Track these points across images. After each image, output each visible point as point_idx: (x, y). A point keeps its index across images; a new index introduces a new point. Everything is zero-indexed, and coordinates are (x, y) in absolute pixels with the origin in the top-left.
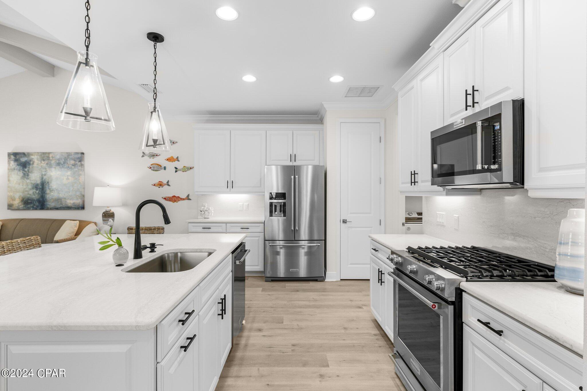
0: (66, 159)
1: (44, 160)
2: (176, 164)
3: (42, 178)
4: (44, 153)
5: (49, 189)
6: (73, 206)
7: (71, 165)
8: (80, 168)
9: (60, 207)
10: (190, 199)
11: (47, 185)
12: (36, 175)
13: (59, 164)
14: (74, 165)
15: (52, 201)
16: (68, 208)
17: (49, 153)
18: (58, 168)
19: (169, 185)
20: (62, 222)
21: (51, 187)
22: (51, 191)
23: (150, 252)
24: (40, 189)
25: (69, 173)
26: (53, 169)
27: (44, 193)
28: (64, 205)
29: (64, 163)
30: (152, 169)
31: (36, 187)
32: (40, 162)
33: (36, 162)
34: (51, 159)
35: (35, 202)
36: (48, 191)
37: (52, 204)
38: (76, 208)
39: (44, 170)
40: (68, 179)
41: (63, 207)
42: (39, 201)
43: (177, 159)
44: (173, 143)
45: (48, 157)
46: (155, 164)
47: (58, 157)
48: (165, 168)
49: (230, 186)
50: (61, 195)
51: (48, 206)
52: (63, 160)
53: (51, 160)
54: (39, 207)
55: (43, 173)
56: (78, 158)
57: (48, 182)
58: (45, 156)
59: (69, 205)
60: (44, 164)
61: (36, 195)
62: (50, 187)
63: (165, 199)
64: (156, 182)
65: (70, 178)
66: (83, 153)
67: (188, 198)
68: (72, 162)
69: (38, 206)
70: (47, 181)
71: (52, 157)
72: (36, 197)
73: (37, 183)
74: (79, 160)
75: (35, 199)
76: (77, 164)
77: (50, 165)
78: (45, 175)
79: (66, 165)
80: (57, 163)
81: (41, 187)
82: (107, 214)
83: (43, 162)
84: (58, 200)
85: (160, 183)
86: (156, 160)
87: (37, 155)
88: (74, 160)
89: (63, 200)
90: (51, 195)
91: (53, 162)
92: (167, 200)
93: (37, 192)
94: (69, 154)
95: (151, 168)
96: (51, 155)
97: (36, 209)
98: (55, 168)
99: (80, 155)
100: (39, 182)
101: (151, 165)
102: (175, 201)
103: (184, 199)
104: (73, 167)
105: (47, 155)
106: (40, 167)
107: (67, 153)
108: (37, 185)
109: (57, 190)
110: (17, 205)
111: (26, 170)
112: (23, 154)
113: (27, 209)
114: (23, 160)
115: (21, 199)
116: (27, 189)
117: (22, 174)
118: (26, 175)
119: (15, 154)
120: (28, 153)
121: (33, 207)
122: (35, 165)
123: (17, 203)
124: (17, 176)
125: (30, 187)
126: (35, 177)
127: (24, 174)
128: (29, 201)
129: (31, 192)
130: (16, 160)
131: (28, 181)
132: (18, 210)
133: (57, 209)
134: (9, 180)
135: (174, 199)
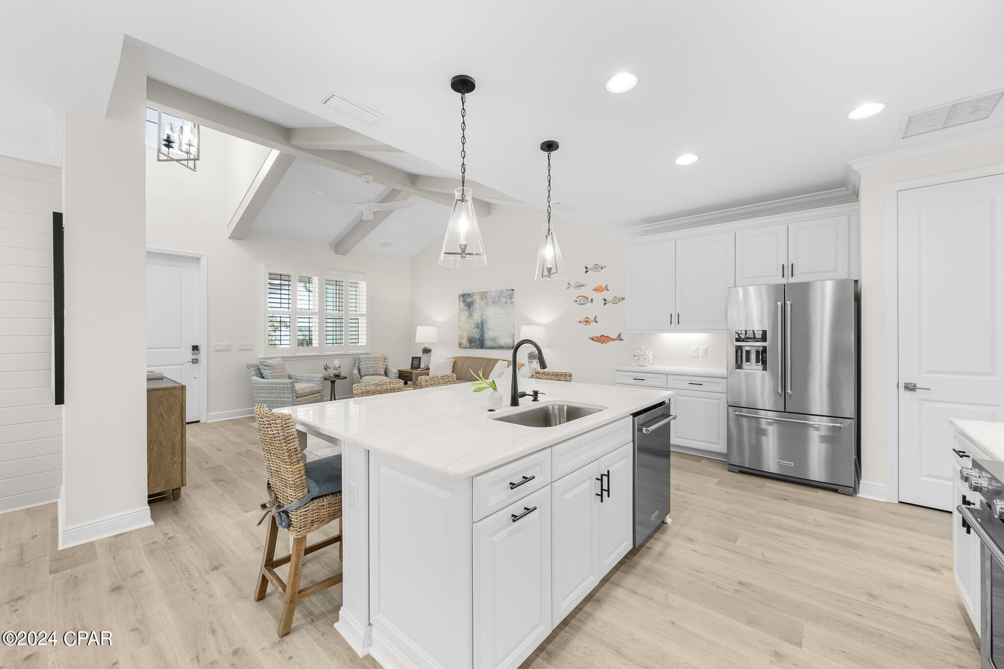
0: (499, 297)
1: (483, 299)
2: (605, 295)
3: (482, 317)
4: (483, 292)
5: (487, 328)
6: (505, 346)
7: (503, 303)
8: (511, 305)
9: (495, 347)
10: (622, 340)
11: (485, 324)
12: (477, 314)
13: (494, 303)
14: (506, 303)
15: (489, 340)
16: (502, 348)
17: (487, 292)
18: (493, 306)
19: (597, 322)
20: (496, 361)
21: (488, 326)
22: (488, 330)
23: (533, 400)
24: (480, 328)
25: (502, 311)
26: (490, 308)
27: (483, 332)
28: (498, 344)
29: (498, 301)
30: (578, 302)
31: (477, 326)
32: (480, 302)
33: (477, 301)
34: (488, 298)
35: (477, 341)
36: (486, 331)
38: (507, 348)
39: (483, 310)
41: (497, 347)
42: (479, 340)
43: (607, 289)
44: (602, 268)
45: (486, 296)
46: (581, 296)
47: (493, 295)
48: (592, 301)
49: (676, 321)
50: (496, 335)
51: (486, 345)
52: (497, 298)
53: (488, 299)
54: (480, 346)
55: (483, 312)
56: (509, 295)
57: (486, 321)
58: (484, 295)
59: (502, 344)
60: (483, 303)
61: (478, 334)
63: (592, 339)
64: (582, 318)
65: (502, 316)
66: (513, 290)
67: (619, 338)
68: (504, 300)
71: (489, 296)
72: (477, 336)
74: (509, 297)
75: (477, 338)
76: (508, 302)
77: (487, 304)
78: (484, 314)
79: (500, 304)
80: (492, 301)
81: (481, 326)
82: (532, 355)
83: (482, 301)
84: (493, 339)
85: (587, 319)
86: (583, 291)
87: (478, 295)
88: (506, 298)
89: (497, 339)
90: (489, 335)
91: (489, 301)
92: (595, 341)
93: (478, 331)
94: (501, 292)
95: (576, 301)
96: (488, 294)
97: (478, 348)
98: (491, 307)
99: (510, 292)
100: (479, 322)
101: (577, 298)
102: (604, 342)
103: (614, 340)
104: (505, 305)
106: (480, 307)
107: (500, 290)
108: (478, 324)
109: (492, 329)
110: (464, 344)
111: (471, 310)
112: (469, 294)
113: (472, 348)
114: (469, 300)
115: (467, 338)
116: (471, 329)
117: (468, 314)
118: (470, 315)
119: (464, 295)
120: (472, 293)
121: (475, 346)
122: (477, 305)
123: (465, 342)
124: (464, 315)
125: (473, 326)
126: (477, 317)
127: (469, 314)
128: (473, 340)
129: (474, 332)
130: (464, 301)
131: (472, 321)
132: (465, 348)
133: (493, 348)
134: (459, 320)
135: (603, 339)
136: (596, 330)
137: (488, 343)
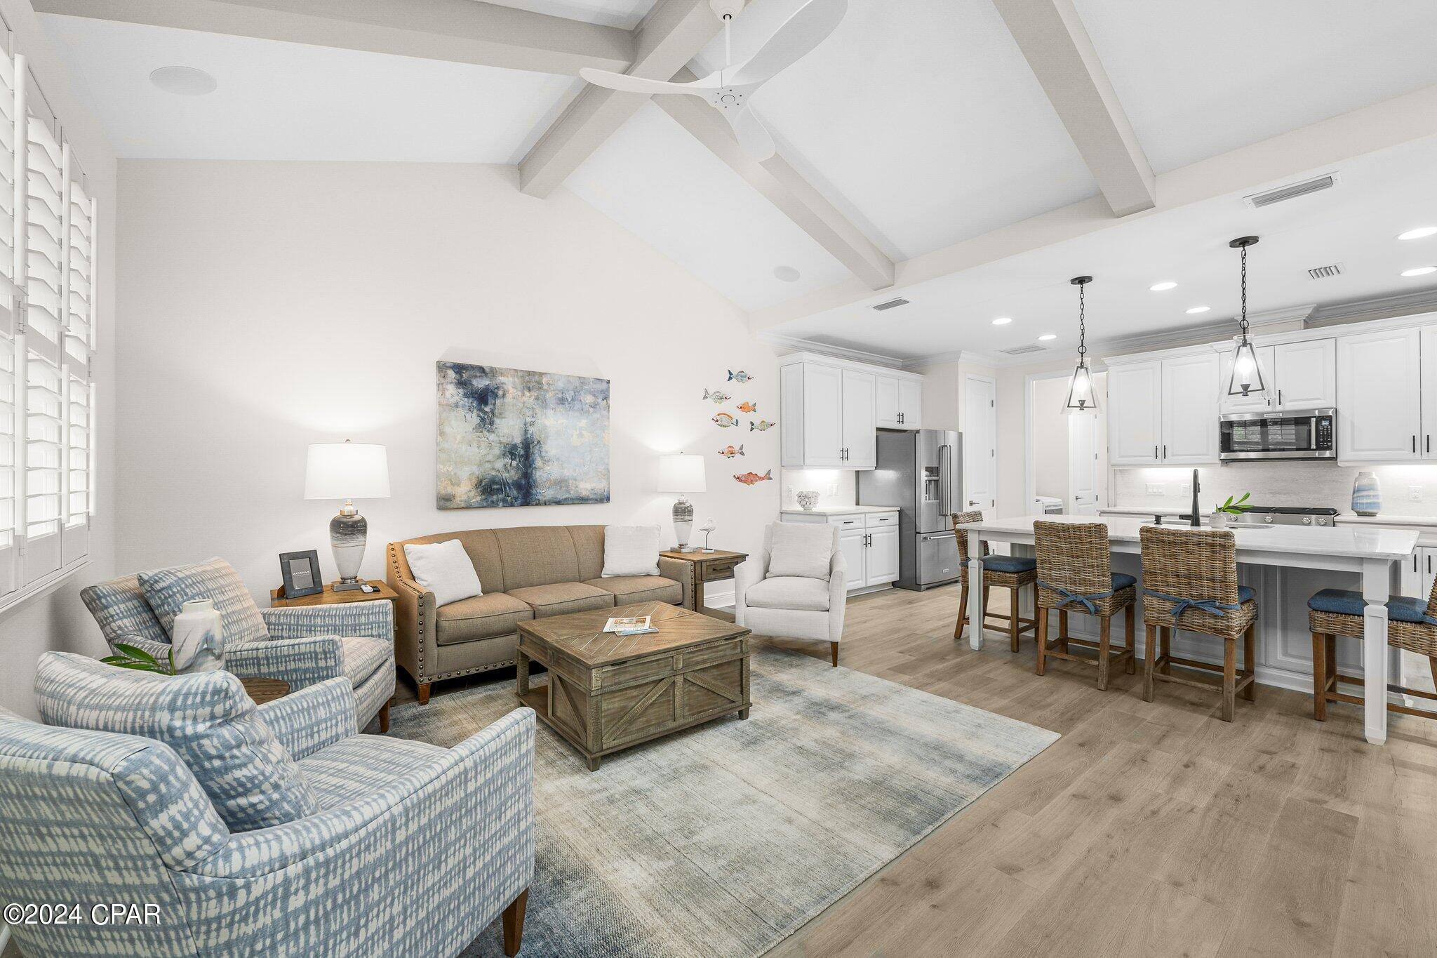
0: (576, 391)
1: (529, 389)
3: (526, 431)
4: (529, 373)
5: (542, 457)
7: (587, 406)
8: (605, 413)
9: (566, 499)
10: (771, 479)
11: (537, 447)
12: (511, 423)
13: (562, 401)
14: (594, 406)
15: (548, 484)
16: (582, 500)
17: (541, 374)
18: (560, 408)
19: (743, 454)
21: (546, 452)
22: (546, 461)
24: (521, 456)
25: (583, 422)
26: (550, 412)
27: (531, 466)
28: (573, 494)
29: (573, 400)
30: (719, 422)
31: (511, 451)
32: (520, 393)
33: (512, 392)
34: (545, 387)
35: (510, 488)
36: (538, 463)
37: (548, 493)
38: (596, 500)
39: (529, 413)
40: (581, 435)
41: (572, 499)
42: (517, 485)
43: (756, 408)
45: (540, 383)
46: (724, 414)
47: (560, 385)
48: (737, 423)
49: (844, 457)
50: (567, 473)
51: (540, 497)
52: (572, 393)
53: (546, 391)
54: (519, 501)
55: (528, 420)
56: (602, 391)
57: (539, 442)
58: (532, 381)
59: (584, 493)
60: (529, 398)
61: (512, 472)
62: (543, 454)
63: (738, 479)
64: (724, 447)
65: (584, 432)
66: (608, 382)
67: (768, 477)
68: (589, 399)
69: (516, 499)
70: (536, 438)
71: (549, 384)
72: (511, 475)
73: (514, 443)
74: (601, 396)
75: (510, 482)
76: (598, 404)
77: (543, 403)
78: (532, 424)
79: (577, 405)
80: (559, 398)
81: (522, 452)
83: (527, 394)
84: (560, 483)
85: (731, 449)
86: (725, 407)
87: (513, 376)
88: (594, 395)
89: (570, 482)
90: (545, 472)
91: (549, 395)
92: (741, 482)
93: (514, 463)
94: (583, 381)
95: (717, 420)
96: (544, 380)
97: (512, 505)
98: (554, 409)
99: (604, 386)
100: (518, 440)
101: (719, 415)
102: (752, 482)
103: (763, 479)
104: (591, 409)
105: (536, 378)
106: (521, 405)
107: (580, 378)
108: (515, 447)
109: (558, 459)
110: (464, 497)
111: (487, 409)
112: (482, 369)
113: (493, 505)
114: (480, 383)
115: (475, 481)
116: (490, 458)
117: (476, 420)
118: (487, 423)
119: (459, 368)
120: (492, 369)
121: (504, 501)
122: (509, 399)
123: (464, 490)
124: (463, 422)
125: (497, 451)
126: (509, 428)
127: (483, 420)
128: (495, 487)
129: (499, 464)
130: (461, 383)
131: (492, 437)
132: (468, 507)
133: (558, 503)
134: (442, 434)
135: (749, 478)
136: (742, 466)
137: (546, 493)
